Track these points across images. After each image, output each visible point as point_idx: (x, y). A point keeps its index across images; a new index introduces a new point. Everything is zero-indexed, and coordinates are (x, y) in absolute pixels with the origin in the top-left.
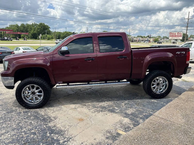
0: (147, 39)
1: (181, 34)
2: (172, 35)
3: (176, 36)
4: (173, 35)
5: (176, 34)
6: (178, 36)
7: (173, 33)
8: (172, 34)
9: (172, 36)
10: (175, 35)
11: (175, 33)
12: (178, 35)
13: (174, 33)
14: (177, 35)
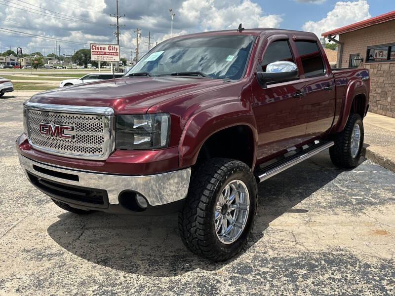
0: (11, 60)
1: (115, 49)
2: (96, 51)
3: (105, 54)
4: (100, 51)
5: (105, 49)
6: (112, 55)
7: (97, 46)
8: (97, 48)
9: (98, 53)
10: (103, 51)
11: (103, 46)
12: (111, 51)
13: (101, 46)
14: (107, 50)
